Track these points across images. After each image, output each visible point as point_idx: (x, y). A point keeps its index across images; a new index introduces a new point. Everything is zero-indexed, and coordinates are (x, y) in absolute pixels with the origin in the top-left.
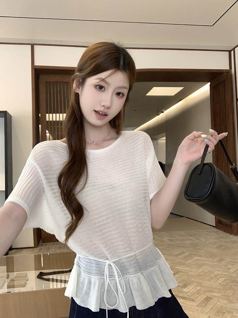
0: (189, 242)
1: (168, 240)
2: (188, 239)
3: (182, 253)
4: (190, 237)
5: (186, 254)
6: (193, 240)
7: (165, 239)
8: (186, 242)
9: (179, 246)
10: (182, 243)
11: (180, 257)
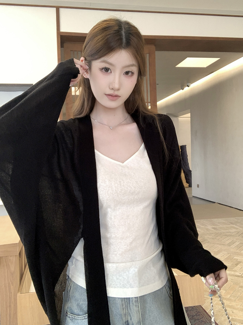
0: (234, 230)
1: (213, 228)
2: (232, 227)
3: (233, 243)
4: (232, 225)
5: (237, 243)
6: (237, 229)
7: (210, 227)
8: (230, 230)
9: (226, 235)
10: (227, 231)
11: (233, 246)
